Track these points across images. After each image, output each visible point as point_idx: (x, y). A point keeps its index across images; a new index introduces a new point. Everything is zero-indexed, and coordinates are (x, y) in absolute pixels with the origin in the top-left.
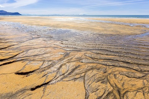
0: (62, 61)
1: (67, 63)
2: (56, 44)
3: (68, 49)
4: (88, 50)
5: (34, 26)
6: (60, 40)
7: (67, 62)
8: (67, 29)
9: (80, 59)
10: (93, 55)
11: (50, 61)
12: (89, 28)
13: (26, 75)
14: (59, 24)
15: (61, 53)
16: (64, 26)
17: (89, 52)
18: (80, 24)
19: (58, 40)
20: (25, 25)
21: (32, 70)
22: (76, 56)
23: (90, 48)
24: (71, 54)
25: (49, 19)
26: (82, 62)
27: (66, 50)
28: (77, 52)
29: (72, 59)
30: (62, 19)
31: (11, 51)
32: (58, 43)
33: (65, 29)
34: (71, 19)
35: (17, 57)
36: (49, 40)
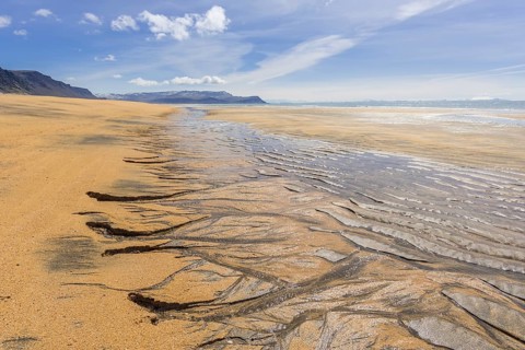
0: (317, 296)
1: (336, 309)
2: (326, 207)
3: (365, 243)
4: (472, 269)
5: (283, 137)
6: (347, 197)
7: (334, 304)
8: (398, 155)
9: (410, 312)
10: (495, 309)
11: (268, 279)
12: (511, 158)
13: (153, 315)
14: (368, 135)
15: (328, 255)
16: (388, 143)
17: (475, 283)
18: (464, 135)
19: (341, 196)
20: (259, 132)
21: (182, 300)
22: (396, 285)
23: (490, 263)
24: (369, 268)
25: (340, 115)
26: (414, 333)
27: (357, 246)
28: (405, 265)
29: (365, 294)
30: (393, 114)
31: (174, 209)
32: (336, 207)
33: (385, 154)
34: (429, 116)
35: (177, 232)
36: (307, 190)
